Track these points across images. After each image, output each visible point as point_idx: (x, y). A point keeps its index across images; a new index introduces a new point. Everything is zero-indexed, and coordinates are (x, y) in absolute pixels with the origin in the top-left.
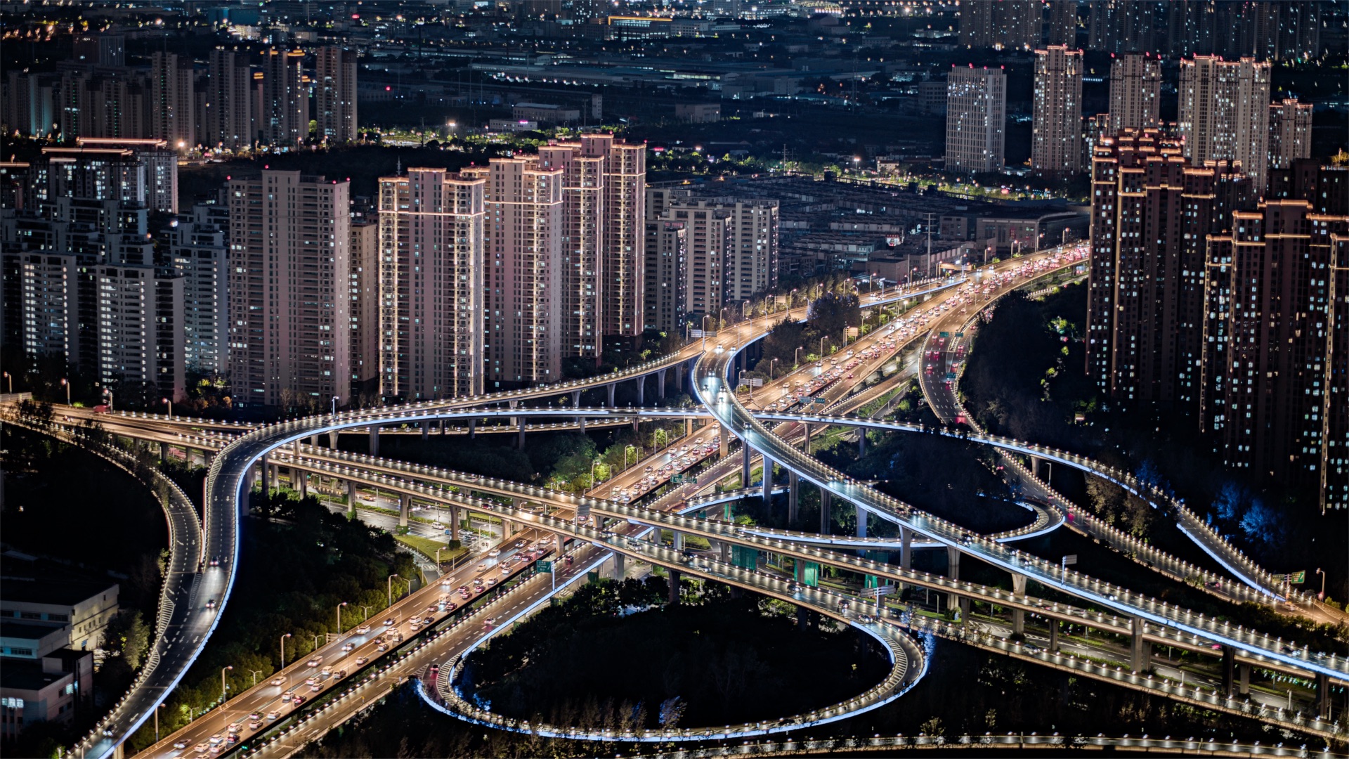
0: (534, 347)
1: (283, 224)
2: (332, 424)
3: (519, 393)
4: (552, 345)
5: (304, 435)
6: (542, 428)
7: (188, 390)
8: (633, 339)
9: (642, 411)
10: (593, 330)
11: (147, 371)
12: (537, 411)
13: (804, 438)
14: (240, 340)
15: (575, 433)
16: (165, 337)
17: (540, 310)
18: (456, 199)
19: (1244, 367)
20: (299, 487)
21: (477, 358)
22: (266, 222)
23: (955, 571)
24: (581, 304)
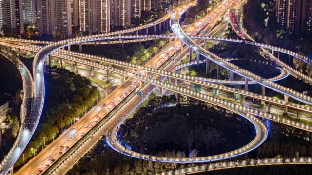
0: (123, 16)
2: (69, 43)
3: (121, 31)
4: (128, 16)
5: (61, 47)
6: (128, 41)
7: (25, 29)
8: (148, 12)
9: (157, 36)
10: (138, 10)
11: (13, 25)
12: (127, 37)
13: (204, 44)
14: (40, 16)
15: (138, 43)
16: (18, 15)
20: (60, 62)
21: (108, 21)
23: (264, 92)
24: (135, 3)
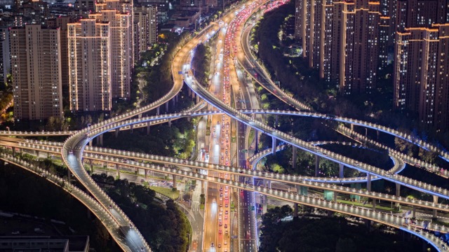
0: (122, 84)
1: (35, 47)
12: (152, 118)
17: (124, 69)
18: (101, 31)
19: (431, 86)
22: (28, 46)
23: (399, 192)
